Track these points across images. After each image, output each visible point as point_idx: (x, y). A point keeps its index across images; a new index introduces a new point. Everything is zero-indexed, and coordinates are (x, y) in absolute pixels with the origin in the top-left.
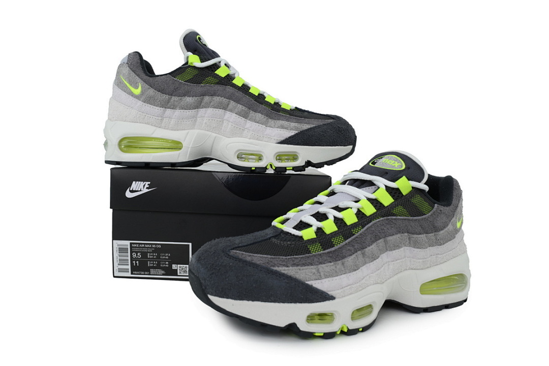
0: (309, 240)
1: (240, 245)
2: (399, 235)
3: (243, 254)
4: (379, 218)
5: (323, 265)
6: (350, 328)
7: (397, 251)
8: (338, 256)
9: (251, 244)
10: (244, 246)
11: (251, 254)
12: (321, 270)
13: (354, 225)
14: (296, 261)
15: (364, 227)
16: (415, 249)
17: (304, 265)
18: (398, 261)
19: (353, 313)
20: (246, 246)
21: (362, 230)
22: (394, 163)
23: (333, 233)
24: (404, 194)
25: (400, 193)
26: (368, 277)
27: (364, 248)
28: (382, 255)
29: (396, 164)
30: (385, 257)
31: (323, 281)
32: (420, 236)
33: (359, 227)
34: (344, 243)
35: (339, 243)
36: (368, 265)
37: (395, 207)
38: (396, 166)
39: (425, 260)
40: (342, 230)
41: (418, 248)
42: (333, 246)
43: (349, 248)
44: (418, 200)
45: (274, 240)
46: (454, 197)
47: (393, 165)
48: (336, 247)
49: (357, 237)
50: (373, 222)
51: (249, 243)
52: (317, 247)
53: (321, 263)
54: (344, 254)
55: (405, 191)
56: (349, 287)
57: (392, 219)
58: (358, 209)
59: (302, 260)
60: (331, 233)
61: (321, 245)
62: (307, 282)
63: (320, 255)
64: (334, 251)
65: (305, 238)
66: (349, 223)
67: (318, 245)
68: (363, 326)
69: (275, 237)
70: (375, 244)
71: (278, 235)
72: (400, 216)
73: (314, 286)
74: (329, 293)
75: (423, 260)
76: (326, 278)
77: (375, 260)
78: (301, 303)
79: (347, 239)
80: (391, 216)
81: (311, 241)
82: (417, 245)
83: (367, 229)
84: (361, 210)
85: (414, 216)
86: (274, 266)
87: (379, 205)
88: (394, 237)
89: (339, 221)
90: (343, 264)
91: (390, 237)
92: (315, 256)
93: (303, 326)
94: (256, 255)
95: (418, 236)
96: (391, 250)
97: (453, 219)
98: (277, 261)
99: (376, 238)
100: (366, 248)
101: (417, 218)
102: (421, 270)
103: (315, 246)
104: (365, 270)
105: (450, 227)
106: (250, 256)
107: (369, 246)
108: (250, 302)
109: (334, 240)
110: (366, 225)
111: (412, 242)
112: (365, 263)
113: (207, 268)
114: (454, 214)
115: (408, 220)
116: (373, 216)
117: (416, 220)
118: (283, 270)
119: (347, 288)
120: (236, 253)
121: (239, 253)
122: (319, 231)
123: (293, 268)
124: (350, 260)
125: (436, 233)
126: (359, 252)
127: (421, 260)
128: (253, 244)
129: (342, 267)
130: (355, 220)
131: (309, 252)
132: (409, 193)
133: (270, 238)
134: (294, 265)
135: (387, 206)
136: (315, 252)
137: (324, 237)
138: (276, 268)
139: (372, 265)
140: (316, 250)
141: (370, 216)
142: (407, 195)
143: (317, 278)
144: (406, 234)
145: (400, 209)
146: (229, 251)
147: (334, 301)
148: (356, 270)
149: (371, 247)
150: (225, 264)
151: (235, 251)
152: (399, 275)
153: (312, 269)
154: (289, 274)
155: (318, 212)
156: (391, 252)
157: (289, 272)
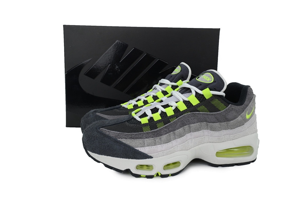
0: (144, 124)
1: (107, 125)
2: (199, 123)
3: (105, 130)
4: (188, 113)
5: (147, 139)
6: (162, 174)
7: (197, 132)
8: (158, 134)
9: (113, 125)
10: (109, 126)
11: (110, 131)
12: (145, 142)
13: (172, 117)
14: (133, 136)
15: (178, 118)
16: (211, 131)
17: (137, 138)
18: (198, 138)
19: (164, 166)
20: (111, 125)
21: (176, 119)
22: (208, 78)
23: (158, 120)
24: (207, 98)
25: (204, 98)
26: (176, 146)
27: (174, 130)
28: (187, 135)
29: (209, 79)
30: (188, 136)
31: (146, 148)
32: (214, 124)
33: (174, 118)
34: (163, 127)
35: (161, 127)
36: (177, 140)
37: (199, 106)
38: (208, 81)
39: (219, 137)
40: (164, 119)
41: (213, 131)
42: (157, 128)
43: (165, 130)
44: (216, 102)
45: (126, 123)
46: (246, 99)
47: (207, 80)
48: (158, 129)
49: (171, 124)
50: (184, 115)
51: (112, 124)
52: (147, 128)
53: (147, 138)
54: (162, 133)
55: (207, 97)
56: (162, 152)
57: (196, 113)
58: (176, 107)
59: (136, 135)
60: (157, 121)
61: (150, 127)
62: (135, 148)
63: (147, 133)
64: (156, 131)
65: (142, 123)
66: (168, 115)
67: (148, 127)
68: (172, 173)
69: (127, 121)
70: (182, 128)
71: (130, 120)
72: (202, 112)
73: (139, 150)
74: (148, 155)
75: (218, 138)
76: (147, 146)
77: (181, 137)
78: (132, 159)
79: (166, 124)
80: (196, 111)
81: (145, 125)
82: (213, 129)
83: (178, 119)
84: (178, 107)
85: (211, 112)
86: (119, 138)
87: (189, 105)
88: (195, 124)
89: (163, 114)
90: (160, 139)
91: (192, 124)
92: (144, 133)
93: (134, 171)
94: (112, 131)
95: (212, 124)
96: (193, 132)
97: (242, 114)
98: (122, 135)
99: (183, 125)
100: (176, 130)
101: (213, 113)
102: (218, 143)
103: (146, 128)
104: (174, 143)
105: (239, 118)
106: (109, 131)
107: (178, 129)
108: (106, 156)
109: (158, 125)
110: (179, 116)
111: (209, 127)
112: (175, 138)
113: (87, 137)
114: (244, 111)
115: (208, 114)
116: (185, 112)
117: (213, 114)
118: (124, 141)
119: (160, 152)
120: (102, 130)
121: (104, 130)
122: (151, 119)
123: (129, 140)
124: (164, 137)
125: (227, 122)
126: (172, 132)
127: (216, 138)
128: (115, 124)
129: (160, 140)
130: (173, 113)
131: (142, 131)
132: (210, 98)
133: (125, 122)
134: (131, 138)
135: (195, 106)
136: (145, 131)
137: (153, 123)
138: (120, 140)
139: (179, 140)
140: (147, 130)
141: (182, 111)
142: (208, 99)
143: (141, 146)
144: (205, 123)
145: (203, 107)
146: (99, 128)
147: (152, 159)
148: (167, 143)
149: (179, 130)
150: (94, 136)
151: (102, 128)
152: (200, 146)
153: (140, 141)
154: (126, 143)
155: (156, 107)
156: (193, 133)
157: (126, 142)
